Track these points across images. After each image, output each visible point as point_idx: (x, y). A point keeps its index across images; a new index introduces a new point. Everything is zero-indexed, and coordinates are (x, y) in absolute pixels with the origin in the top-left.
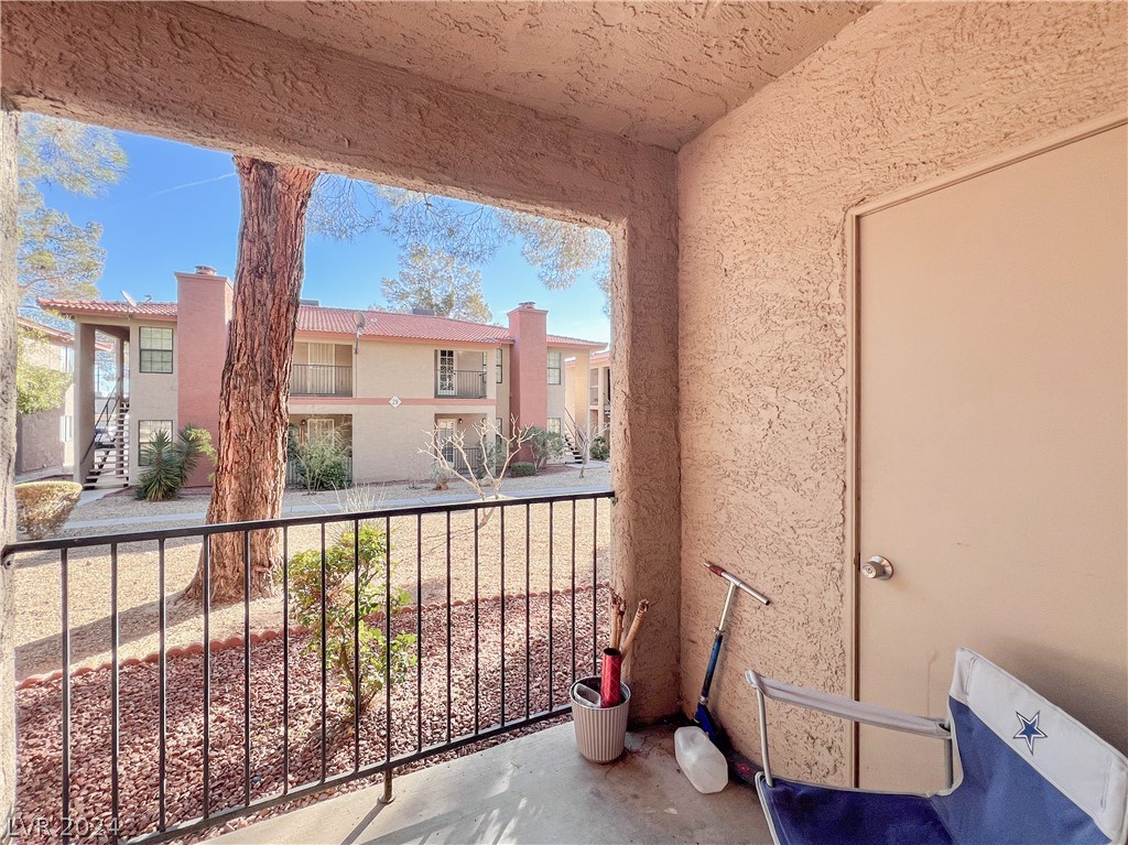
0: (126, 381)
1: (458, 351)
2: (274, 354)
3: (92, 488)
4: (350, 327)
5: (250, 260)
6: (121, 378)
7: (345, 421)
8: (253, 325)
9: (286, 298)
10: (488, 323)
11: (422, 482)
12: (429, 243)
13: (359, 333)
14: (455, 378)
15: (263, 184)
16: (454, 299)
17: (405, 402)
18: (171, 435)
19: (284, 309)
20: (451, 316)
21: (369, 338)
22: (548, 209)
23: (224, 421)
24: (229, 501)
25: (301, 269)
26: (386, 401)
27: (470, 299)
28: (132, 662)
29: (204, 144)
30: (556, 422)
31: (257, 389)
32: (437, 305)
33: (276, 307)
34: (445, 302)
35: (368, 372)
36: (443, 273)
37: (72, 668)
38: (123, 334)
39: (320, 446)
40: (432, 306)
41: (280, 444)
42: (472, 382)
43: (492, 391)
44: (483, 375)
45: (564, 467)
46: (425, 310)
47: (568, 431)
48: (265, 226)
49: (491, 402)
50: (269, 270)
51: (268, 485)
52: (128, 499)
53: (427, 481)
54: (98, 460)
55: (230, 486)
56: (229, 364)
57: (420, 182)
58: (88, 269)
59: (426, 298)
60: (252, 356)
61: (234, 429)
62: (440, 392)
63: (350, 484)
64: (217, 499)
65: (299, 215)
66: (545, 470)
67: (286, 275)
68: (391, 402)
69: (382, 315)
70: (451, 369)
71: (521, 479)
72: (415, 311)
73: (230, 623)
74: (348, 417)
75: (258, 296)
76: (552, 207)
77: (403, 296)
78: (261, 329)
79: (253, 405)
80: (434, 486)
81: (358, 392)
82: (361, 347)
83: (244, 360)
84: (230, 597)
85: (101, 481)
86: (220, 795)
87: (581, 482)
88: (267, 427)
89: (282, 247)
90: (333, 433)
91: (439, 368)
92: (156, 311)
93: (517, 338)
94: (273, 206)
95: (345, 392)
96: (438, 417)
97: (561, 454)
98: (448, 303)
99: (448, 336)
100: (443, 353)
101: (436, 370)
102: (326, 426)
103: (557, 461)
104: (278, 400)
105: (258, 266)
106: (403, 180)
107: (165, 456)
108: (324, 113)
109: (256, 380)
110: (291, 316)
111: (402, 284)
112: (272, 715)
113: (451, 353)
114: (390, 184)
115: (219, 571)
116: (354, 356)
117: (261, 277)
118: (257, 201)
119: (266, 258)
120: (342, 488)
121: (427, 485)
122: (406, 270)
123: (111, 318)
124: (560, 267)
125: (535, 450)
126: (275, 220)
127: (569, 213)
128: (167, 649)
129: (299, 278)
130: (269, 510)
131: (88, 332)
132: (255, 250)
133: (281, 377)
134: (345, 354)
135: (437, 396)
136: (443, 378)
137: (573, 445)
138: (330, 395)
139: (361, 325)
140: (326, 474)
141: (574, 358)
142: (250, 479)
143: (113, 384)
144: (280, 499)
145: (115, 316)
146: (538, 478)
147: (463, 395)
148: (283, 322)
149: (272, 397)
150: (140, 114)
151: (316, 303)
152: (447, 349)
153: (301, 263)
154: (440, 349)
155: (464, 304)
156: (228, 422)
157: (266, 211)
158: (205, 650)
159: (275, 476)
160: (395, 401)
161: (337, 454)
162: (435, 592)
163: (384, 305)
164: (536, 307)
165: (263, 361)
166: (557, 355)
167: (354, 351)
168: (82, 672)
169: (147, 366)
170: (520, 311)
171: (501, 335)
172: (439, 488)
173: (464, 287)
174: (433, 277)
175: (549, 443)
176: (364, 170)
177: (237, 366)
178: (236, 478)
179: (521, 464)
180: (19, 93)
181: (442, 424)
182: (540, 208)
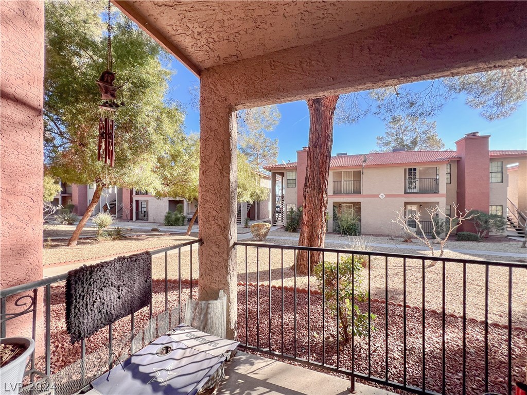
0: (284, 190)
1: (420, 168)
2: (321, 178)
3: (275, 226)
4: (360, 163)
5: (312, 141)
6: (282, 190)
7: (357, 205)
8: (313, 167)
9: (325, 154)
10: (441, 150)
11: (396, 237)
12: (399, 113)
13: (364, 165)
14: (418, 182)
15: (317, 110)
16: (418, 140)
17: (387, 196)
18: (295, 209)
19: (325, 158)
20: (416, 149)
21: (368, 167)
22: (462, 69)
23: (304, 205)
24: (306, 235)
25: (332, 141)
26: (377, 196)
27: (429, 138)
28: (274, 287)
29: (282, 102)
30: (499, 208)
31: (315, 193)
32: (407, 145)
33: (322, 158)
34: (412, 143)
35: (369, 182)
36: (411, 127)
37: (260, 284)
38: (282, 174)
39: (347, 216)
40: (404, 146)
41: (323, 215)
42: (429, 184)
43: (443, 189)
44: (436, 180)
45: (507, 239)
46: (401, 148)
47: (510, 214)
48: (317, 127)
49: (442, 196)
50: (319, 144)
51: (319, 231)
52: (283, 230)
53: (398, 237)
54: (277, 217)
55: (306, 230)
56: (306, 183)
57: (370, 85)
58: (275, 155)
59: (400, 143)
60: (313, 179)
61: (307, 208)
62: (408, 191)
63: (360, 234)
64: (302, 234)
65: (331, 118)
66: (487, 238)
67: (325, 145)
68: (380, 196)
69: (376, 155)
70: (415, 178)
71: (465, 242)
72: (394, 150)
73: (304, 283)
74: (359, 204)
75: (315, 155)
76: (465, 66)
77: (387, 144)
78: (316, 168)
79: (313, 199)
80: (403, 239)
81: (364, 192)
82: (365, 171)
83: (310, 182)
84: (306, 273)
85: (278, 224)
86: (291, 348)
87: (522, 250)
88: (319, 208)
89: (324, 133)
90: (352, 210)
91: (407, 178)
92: (291, 166)
93: (463, 155)
94: (320, 117)
95: (357, 192)
96: (406, 204)
97: (503, 229)
98: (414, 143)
99: (412, 161)
100: (410, 170)
101: (405, 179)
102: (349, 207)
103: (499, 234)
104: (323, 197)
105: (315, 143)
106: (360, 87)
107: (293, 217)
108: (323, 70)
109: (315, 189)
110: (328, 162)
111: (387, 138)
112: (312, 325)
113: (415, 170)
114: (355, 91)
115: (302, 262)
116: (362, 175)
117: (316, 147)
118: (315, 117)
119: (318, 139)
120: (356, 235)
121: (400, 239)
122: (389, 130)
123: (279, 170)
124: (502, 104)
125: (478, 225)
126: (321, 123)
127: (481, 65)
128: (284, 286)
129: (331, 145)
130: (319, 241)
131: (274, 175)
132: (314, 137)
133: (324, 187)
134: (358, 175)
135: (406, 192)
136: (410, 183)
137: (516, 224)
138: (352, 193)
139: (365, 161)
140: (348, 228)
141: (517, 164)
142: (313, 228)
143: (280, 191)
144: (324, 237)
145: (280, 168)
146: (480, 244)
147: (423, 191)
148: (324, 164)
149: (320, 196)
150: (263, 99)
151: (346, 154)
152: (412, 167)
153: (332, 138)
154: (407, 168)
155: (425, 142)
156: (305, 205)
157: (318, 120)
158: (294, 290)
159: (322, 228)
160: (382, 196)
161: (354, 219)
162: (395, 296)
163: (378, 150)
164: (480, 134)
165: (317, 180)
166: (499, 164)
167: (361, 173)
168: (262, 286)
169: (289, 185)
170: (465, 139)
171: (450, 155)
172: (406, 241)
173: (426, 132)
174: (405, 130)
175: (492, 221)
176: (340, 89)
177: (308, 184)
178: (308, 227)
179: (465, 233)
180: (236, 105)
181: (409, 207)
182: (455, 71)
